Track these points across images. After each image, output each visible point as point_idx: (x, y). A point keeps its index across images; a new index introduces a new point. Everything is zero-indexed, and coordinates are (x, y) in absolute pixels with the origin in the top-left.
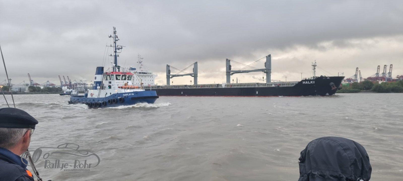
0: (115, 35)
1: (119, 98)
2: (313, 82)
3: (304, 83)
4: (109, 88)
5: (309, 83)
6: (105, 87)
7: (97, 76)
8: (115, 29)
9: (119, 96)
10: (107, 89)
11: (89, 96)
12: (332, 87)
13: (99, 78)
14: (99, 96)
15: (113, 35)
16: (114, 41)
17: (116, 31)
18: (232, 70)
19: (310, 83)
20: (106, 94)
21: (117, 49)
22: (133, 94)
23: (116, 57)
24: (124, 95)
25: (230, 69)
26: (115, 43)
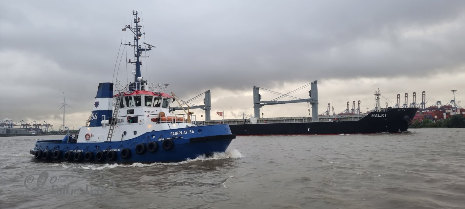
0: (137, 25)
1: (160, 140)
2: (384, 115)
3: (373, 116)
4: (132, 122)
5: (379, 116)
6: (122, 121)
7: (100, 100)
8: (137, 14)
9: (161, 137)
10: (125, 125)
11: (81, 139)
13: (105, 104)
14: (109, 139)
15: (133, 25)
16: (136, 36)
17: (139, 18)
19: (381, 116)
20: (123, 133)
22: (193, 132)
24: (174, 134)
25: (259, 99)
26: (137, 39)
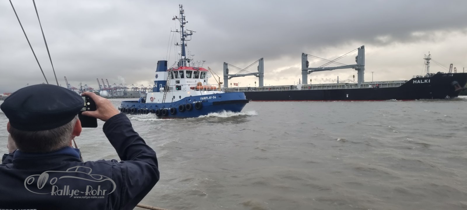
0: (182, 15)
1: (194, 102)
2: (428, 81)
3: (415, 83)
4: (178, 90)
5: (421, 82)
6: (172, 88)
7: (159, 73)
8: (182, 7)
9: (195, 100)
10: (174, 91)
11: (148, 101)
12: (456, 87)
13: (163, 76)
14: (164, 101)
15: (179, 16)
16: (181, 24)
17: (183, 10)
18: (309, 67)
19: (424, 81)
20: (173, 97)
21: (184, 35)
22: (215, 98)
23: (183, 46)
24: (202, 99)
25: (307, 66)
26: (182, 27)
